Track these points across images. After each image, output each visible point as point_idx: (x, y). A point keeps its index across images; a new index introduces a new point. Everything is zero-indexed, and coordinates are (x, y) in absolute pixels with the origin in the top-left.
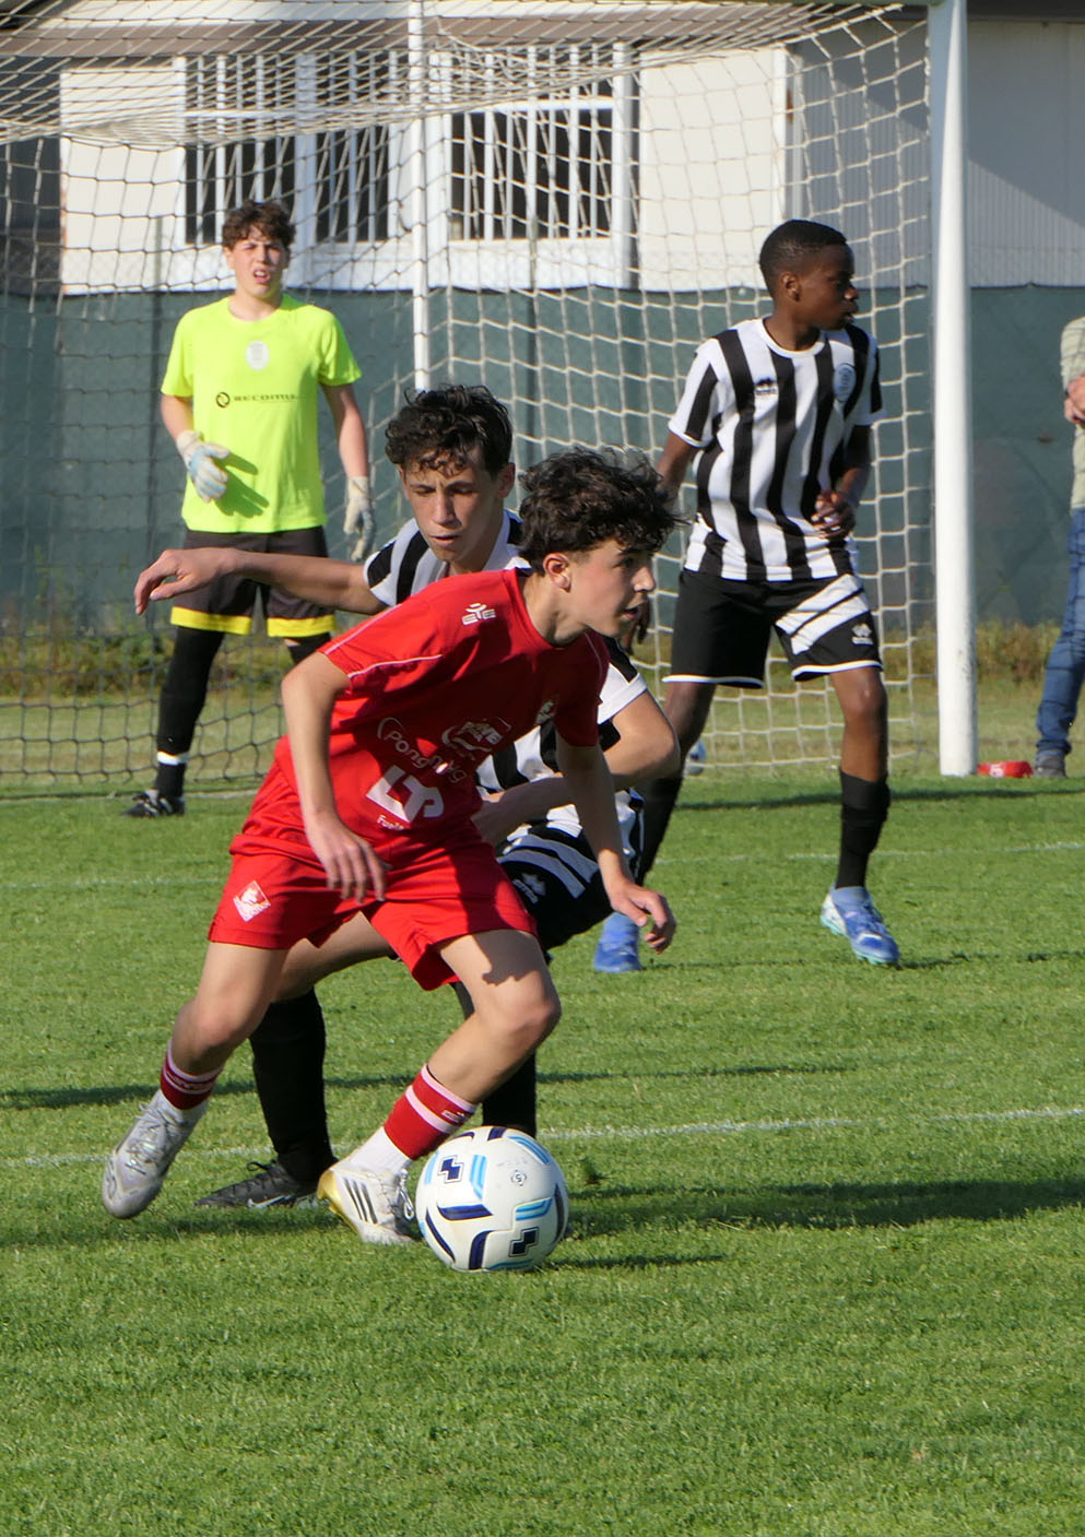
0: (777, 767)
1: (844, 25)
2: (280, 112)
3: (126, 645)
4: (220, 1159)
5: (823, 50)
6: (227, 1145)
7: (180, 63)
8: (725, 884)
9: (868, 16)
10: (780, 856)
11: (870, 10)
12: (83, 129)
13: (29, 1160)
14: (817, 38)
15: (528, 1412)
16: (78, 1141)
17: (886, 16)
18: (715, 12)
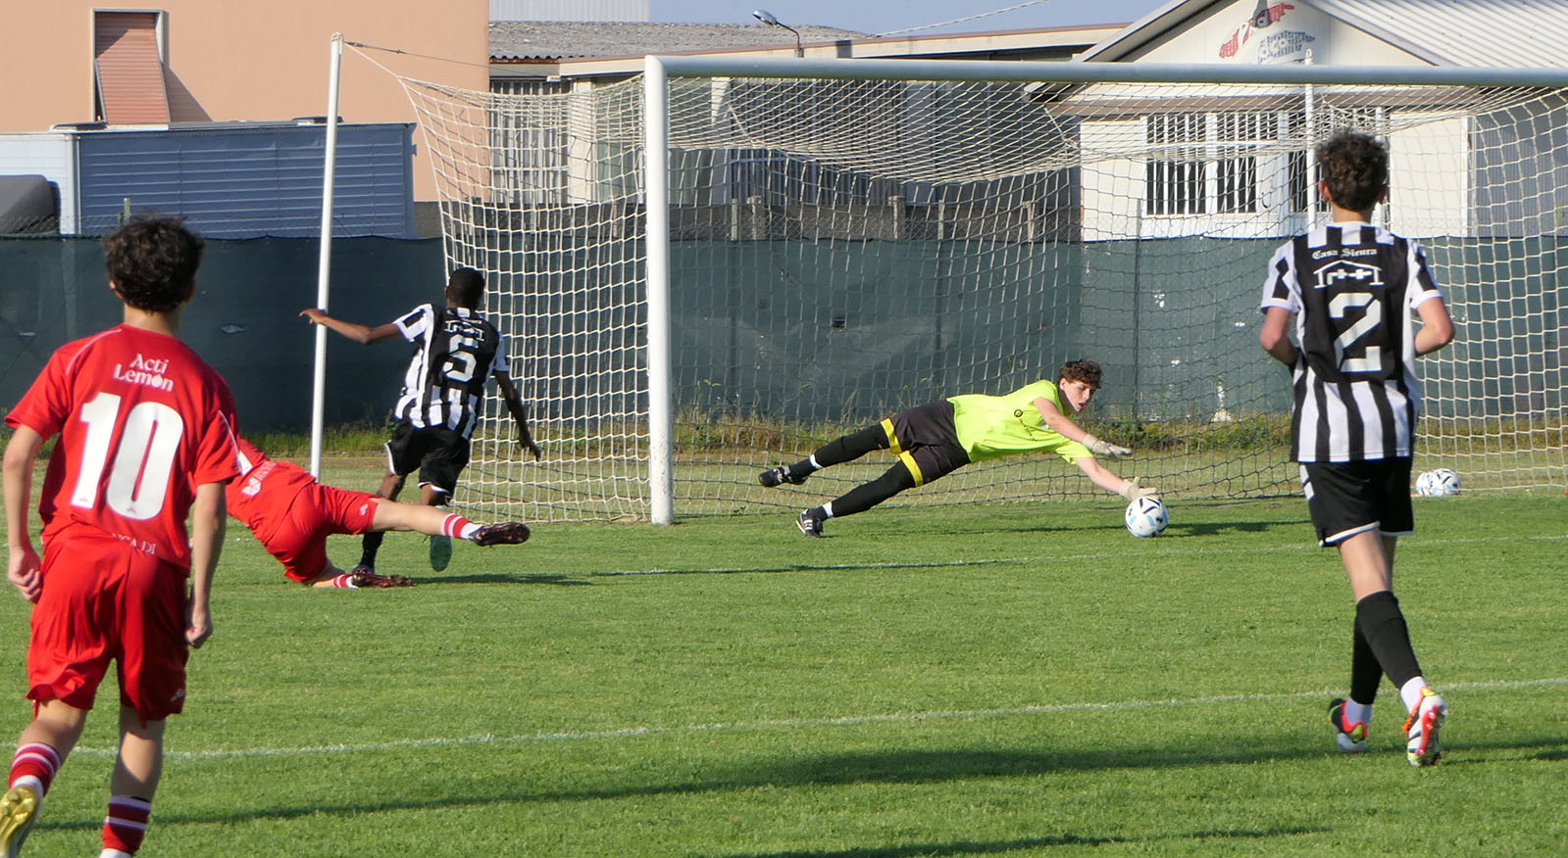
0: (1506, 490)
1: (1539, 98)
2: (1197, 145)
3: (1123, 426)
4: (1303, 698)
5: (1512, 117)
6: (1303, 692)
7: (1144, 120)
8: (1504, 553)
9: (1552, 93)
10: (1526, 537)
11: (1554, 90)
12: (1138, 155)
13: (1202, 699)
14: (1526, 105)
15: (1525, 831)
16: (1224, 689)
17: (1562, 93)
18: (1435, 92)
